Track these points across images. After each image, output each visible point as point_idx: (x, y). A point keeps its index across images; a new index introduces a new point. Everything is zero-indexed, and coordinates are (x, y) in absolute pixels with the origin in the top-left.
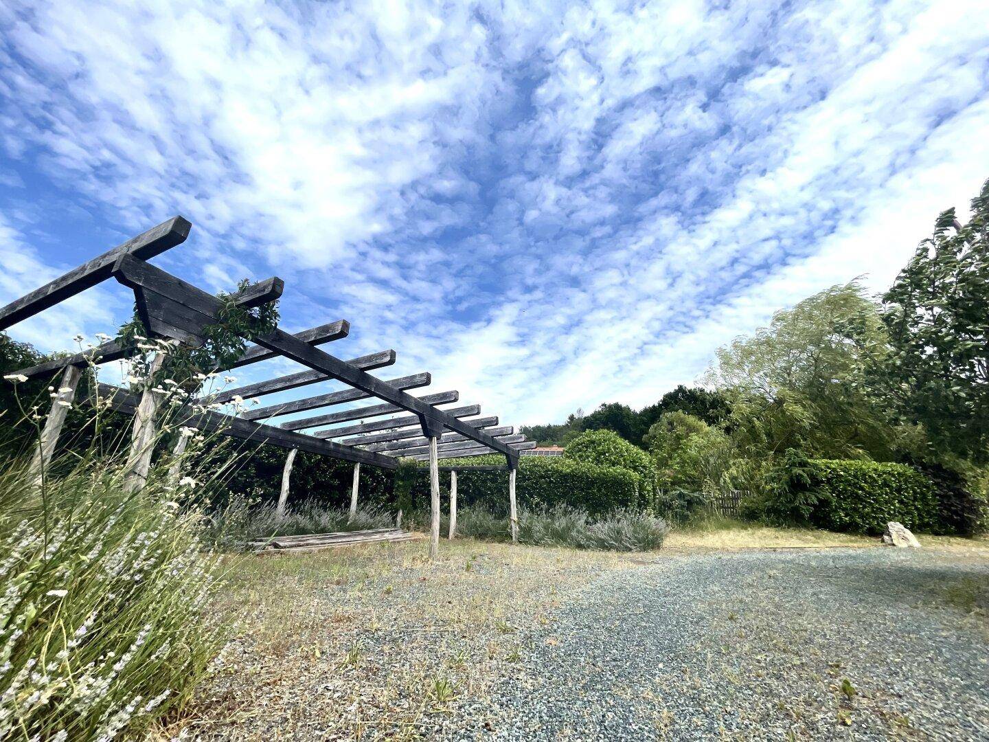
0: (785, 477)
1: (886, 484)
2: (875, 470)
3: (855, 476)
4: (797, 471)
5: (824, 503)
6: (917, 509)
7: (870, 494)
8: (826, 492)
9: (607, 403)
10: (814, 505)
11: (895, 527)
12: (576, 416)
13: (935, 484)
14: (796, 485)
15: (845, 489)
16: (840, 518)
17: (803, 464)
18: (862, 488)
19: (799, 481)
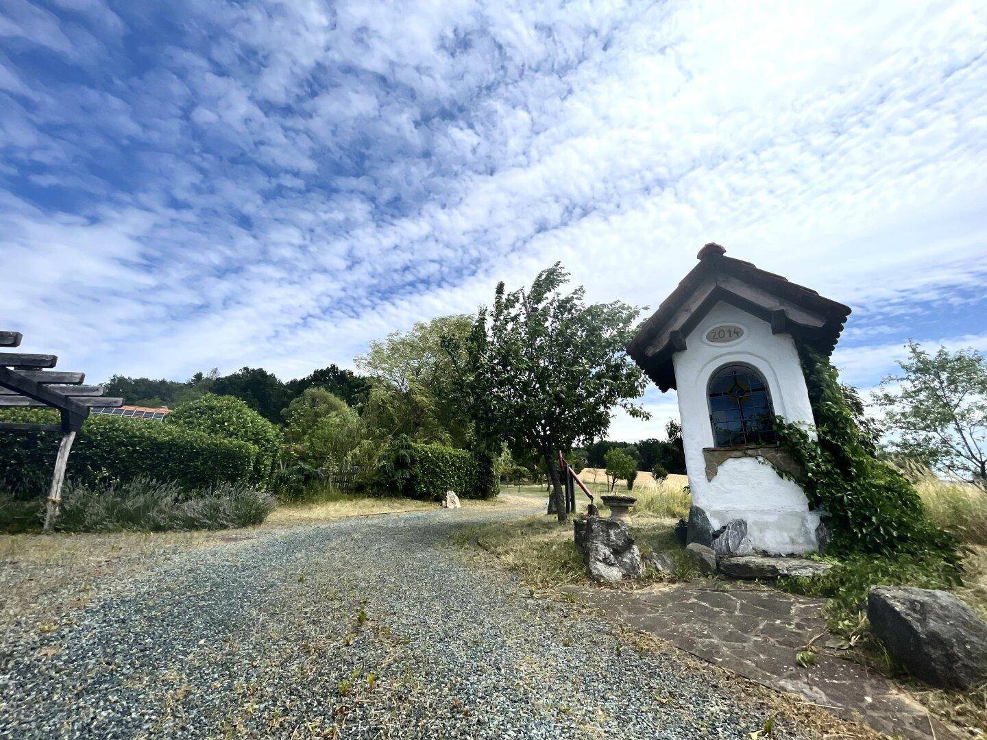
0: (393, 457)
1: (453, 464)
2: (450, 454)
3: (437, 458)
4: (402, 452)
5: (414, 477)
6: (466, 481)
7: (443, 470)
8: (418, 470)
9: (250, 368)
10: (406, 479)
11: (451, 494)
12: (205, 376)
13: (479, 464)
14: (400, 463)
15: (429, 467)
16: (421, 489)
17: (408, 447)
18: (439, 467)
19: (403, 460)
